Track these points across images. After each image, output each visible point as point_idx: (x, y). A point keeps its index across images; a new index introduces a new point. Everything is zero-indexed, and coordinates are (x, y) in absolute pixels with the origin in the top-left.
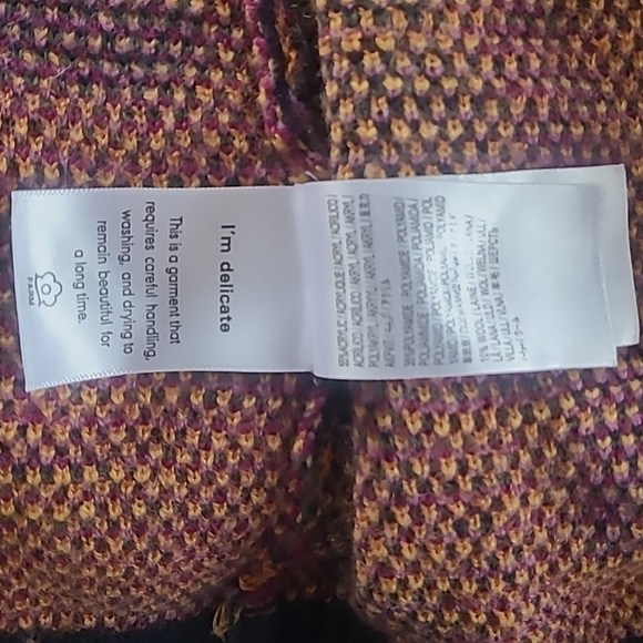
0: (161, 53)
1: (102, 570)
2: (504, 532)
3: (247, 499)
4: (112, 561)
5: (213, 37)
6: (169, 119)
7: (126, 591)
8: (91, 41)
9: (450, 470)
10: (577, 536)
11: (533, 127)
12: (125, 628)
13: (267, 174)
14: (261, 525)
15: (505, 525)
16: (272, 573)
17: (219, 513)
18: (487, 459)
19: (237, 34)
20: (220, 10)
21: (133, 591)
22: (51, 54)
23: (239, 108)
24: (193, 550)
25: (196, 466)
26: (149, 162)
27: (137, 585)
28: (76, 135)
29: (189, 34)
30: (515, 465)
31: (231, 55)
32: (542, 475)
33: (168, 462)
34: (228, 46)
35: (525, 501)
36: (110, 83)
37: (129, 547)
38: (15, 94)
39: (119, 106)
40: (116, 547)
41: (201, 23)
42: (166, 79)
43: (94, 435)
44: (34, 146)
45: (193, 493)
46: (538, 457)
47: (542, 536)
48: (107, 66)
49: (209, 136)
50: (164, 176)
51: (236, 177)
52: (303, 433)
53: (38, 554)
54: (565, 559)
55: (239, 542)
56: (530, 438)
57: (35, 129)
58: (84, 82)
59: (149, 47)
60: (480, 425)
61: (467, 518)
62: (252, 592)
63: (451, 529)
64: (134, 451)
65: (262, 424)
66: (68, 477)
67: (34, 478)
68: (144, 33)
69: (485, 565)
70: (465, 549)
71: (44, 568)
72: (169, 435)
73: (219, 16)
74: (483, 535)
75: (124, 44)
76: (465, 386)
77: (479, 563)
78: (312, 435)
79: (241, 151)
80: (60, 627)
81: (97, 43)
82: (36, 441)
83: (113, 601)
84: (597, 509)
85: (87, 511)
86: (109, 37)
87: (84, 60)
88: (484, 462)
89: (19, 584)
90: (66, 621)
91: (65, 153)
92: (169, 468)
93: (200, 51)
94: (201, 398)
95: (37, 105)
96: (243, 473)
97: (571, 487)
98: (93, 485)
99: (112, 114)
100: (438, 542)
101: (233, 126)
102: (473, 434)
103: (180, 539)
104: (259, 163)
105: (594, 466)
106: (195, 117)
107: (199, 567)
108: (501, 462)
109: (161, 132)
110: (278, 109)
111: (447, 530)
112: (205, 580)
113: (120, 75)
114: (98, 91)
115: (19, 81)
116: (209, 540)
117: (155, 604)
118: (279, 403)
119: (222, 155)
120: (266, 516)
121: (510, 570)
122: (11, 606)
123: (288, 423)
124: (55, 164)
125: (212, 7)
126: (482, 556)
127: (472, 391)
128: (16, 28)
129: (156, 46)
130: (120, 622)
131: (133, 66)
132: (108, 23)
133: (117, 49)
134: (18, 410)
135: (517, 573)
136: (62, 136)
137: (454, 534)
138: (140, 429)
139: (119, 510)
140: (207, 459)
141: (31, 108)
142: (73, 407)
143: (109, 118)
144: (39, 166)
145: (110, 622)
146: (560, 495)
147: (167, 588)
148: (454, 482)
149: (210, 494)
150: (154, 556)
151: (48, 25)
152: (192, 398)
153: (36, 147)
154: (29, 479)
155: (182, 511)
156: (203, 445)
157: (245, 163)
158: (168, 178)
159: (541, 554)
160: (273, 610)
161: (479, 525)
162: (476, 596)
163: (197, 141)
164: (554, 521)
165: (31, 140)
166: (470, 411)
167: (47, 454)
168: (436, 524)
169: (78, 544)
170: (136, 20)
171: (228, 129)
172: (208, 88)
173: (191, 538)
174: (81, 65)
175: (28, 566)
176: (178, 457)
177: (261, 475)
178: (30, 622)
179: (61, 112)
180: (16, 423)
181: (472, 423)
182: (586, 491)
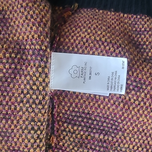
0: (73, 117)
1: (97, 22)
2: (23, 16)
3: (68, 30)
4: (95, 23)
5: (63, 119)
6: (74, 105)
7: (94, 17)
8: (86, 121)
9: (34, 28)
10: (9, 15)
11: (10, 95)
12: (94, 9)
13: (57, 92)
14: (66, 25)
15: (23, 17)
16: (65, 14)
17: (74, 29)
18: (26, 30)
19: (58, 119)
20: (61, 123)
21: (92, 17)
22: (94, 119)
23: (60, 105)
24: (80, 23)
25: (77, 37)
26: (79, 97)
27: (91, 18)
28: (91, 104)
29: (68, 120)
30: (21, 29)
31: (60, 115)
32: (16, 27)
33: (82, 38)
34: (61, 117)
35: (19, 22)
36: (84, 113)
37: (92, 25)
38: (102, 113)
39: (83, 108)
40: (94, 26)
41: (65, 121)
42: (73, 112)
43: (96, 46)
44: (100, 103)
45: (78, 33)
46: (16, 31)
47: (16, 15)
48: (84, 116)
49: (67, 101)
50: (76, 94)
51: (63, 92)
52: (57, 41)
53: (109, 28)
54: (11, 10)
55: (71, 23)
56: (18, 34)
57: (99, 106)
58: (88, 113)
59: (75, 118)
60: (28, 36)
61: (31, 19)
62: (69, 11)
63: (34, 17)
64: (89, 41)
65: (64, 44)
66: (102, 39)
67: (108, 40)
68: (76, 121)
69: (27, 9)
70: (31, 12)
71: (108, 24)
72: (82, 43)
73: (62, 122)
74: (27, 15)
75: (80, 119)
76: (31, 44)
77: (28, 10)
78: (55, 40)
79: (61, 97)
80: (106, 12)
81: (85, 120)
82: (107, 47)
83: (96, 15)
84: (5, 21)
85: (99, 32)
86: (83, 121)
87: (88, 117)
88: (27, 29)
89: (113, 22)
90: (105, 12)
91: (94, 101)
92: (82, 37)
93: (66, 116)
94: (75, 50)
95: (98, 110)
96: (69, 35)
97: (10, 25)
98: (98, 36)
99: (84, 107)
100: (37, 14)
101: (62, 102)
102: (29, 35)
103: (82, 25)
104: (58, 94)
105: (6, 29)
106: (69, 104)
107: (79, 19)
108: (24, 29)
109: (76, 103)
110: (55, 104)
111: (35, 16)
112: (78, 16)
113: (82, 114)
114: (86, 111)
115: (101, 115)
116: (77, 24)
117: (88, 13)
118: (60, 47)
119: (65, 97)
120: (65, 27)
121: (22, 8)
122: (115, 17)
123: (59, 43)
124: (96, 99)
125: (63, 124)
126: (27, 11)
127: (29, 43)
128: (99, 124)
129: (74, 118)
130: (95, 10)
131: (79, 115)
132: (82, 123)
133: (81, 119)
134: (110, 53)
135: (20, 7)
136: (94, 104)
137: (33, 16)
138: (87, 45)
139: (93, 31)
140: (75, 38)
141: (99, 110)
142: (100, 52)
143: (85, 107)
144: (99, 99)
145: (97, 11)
146: (12, 24)
147: (86, 16)
148: (33, 26)
149: (75, 32)
150: (87, 23)
151: (93, 124)
152: (77, 50)
153: (99, 102)
154: (109, 40)
155: (81, 30)
156: (75, 41)
157: (61, 94)
158: (75, 94)
159: (16, 11)
160: (66, 6)
161: (28, 17)
162: (29, 3)
163: (69, 100)
164: (13, 18)
165: (100, 104)
166: (30, 39)
167: (106, 44)
168: (37, 18)
169: (101, 28)
170: (77, 123)
171: (63, 101)
172: (65, 109)
173: (80, 25)
174: (89, 117)
175: (111, 25)
176: (80, 39)
177: (65, 34)
178: (112, 13)
179: (94, 109)
180: (110, 51)
181: (29, 37)
182: (7, 25)
